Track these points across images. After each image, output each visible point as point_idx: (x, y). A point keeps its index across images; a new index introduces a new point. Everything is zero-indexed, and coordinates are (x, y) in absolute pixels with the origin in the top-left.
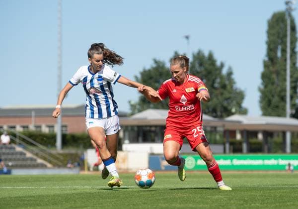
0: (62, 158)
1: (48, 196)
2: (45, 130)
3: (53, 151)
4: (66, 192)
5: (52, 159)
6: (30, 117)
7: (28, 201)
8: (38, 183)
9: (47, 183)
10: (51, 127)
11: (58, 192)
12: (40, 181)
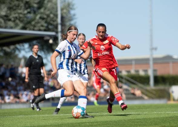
0: (154, 92)
1: (150, 119)
2: (142, 73)
3: (148, 88)
4: (161, 116)
5: (147, 93)
6: (131, 64)
7: (137, 122)
8: (141, 110)
9: (148, 110)
10: (146, 71)
11: (156, 116)
12: (142, 108)
